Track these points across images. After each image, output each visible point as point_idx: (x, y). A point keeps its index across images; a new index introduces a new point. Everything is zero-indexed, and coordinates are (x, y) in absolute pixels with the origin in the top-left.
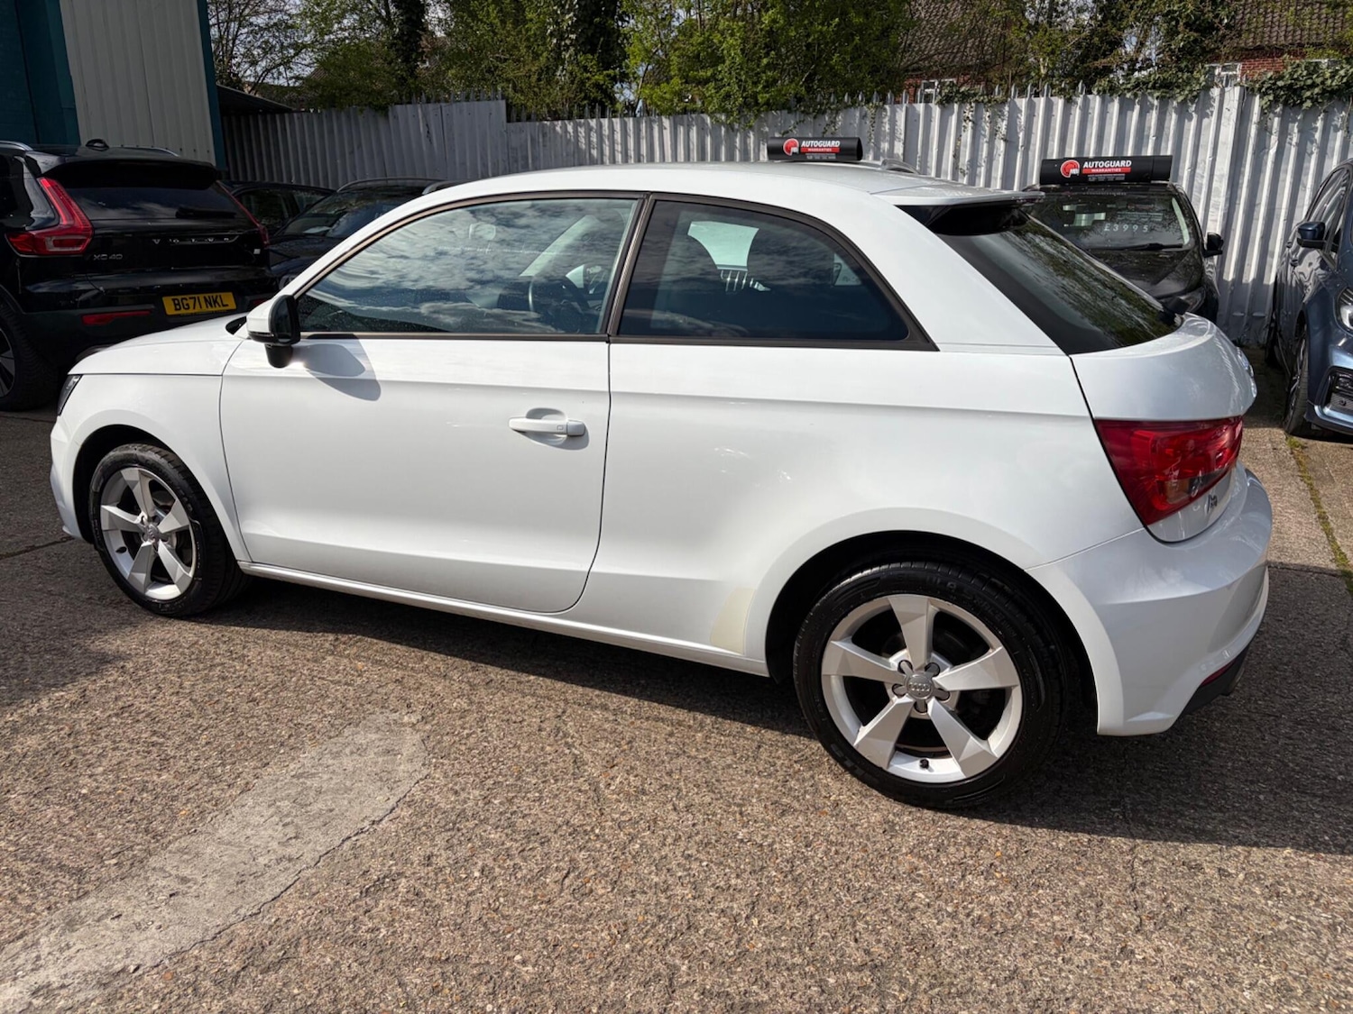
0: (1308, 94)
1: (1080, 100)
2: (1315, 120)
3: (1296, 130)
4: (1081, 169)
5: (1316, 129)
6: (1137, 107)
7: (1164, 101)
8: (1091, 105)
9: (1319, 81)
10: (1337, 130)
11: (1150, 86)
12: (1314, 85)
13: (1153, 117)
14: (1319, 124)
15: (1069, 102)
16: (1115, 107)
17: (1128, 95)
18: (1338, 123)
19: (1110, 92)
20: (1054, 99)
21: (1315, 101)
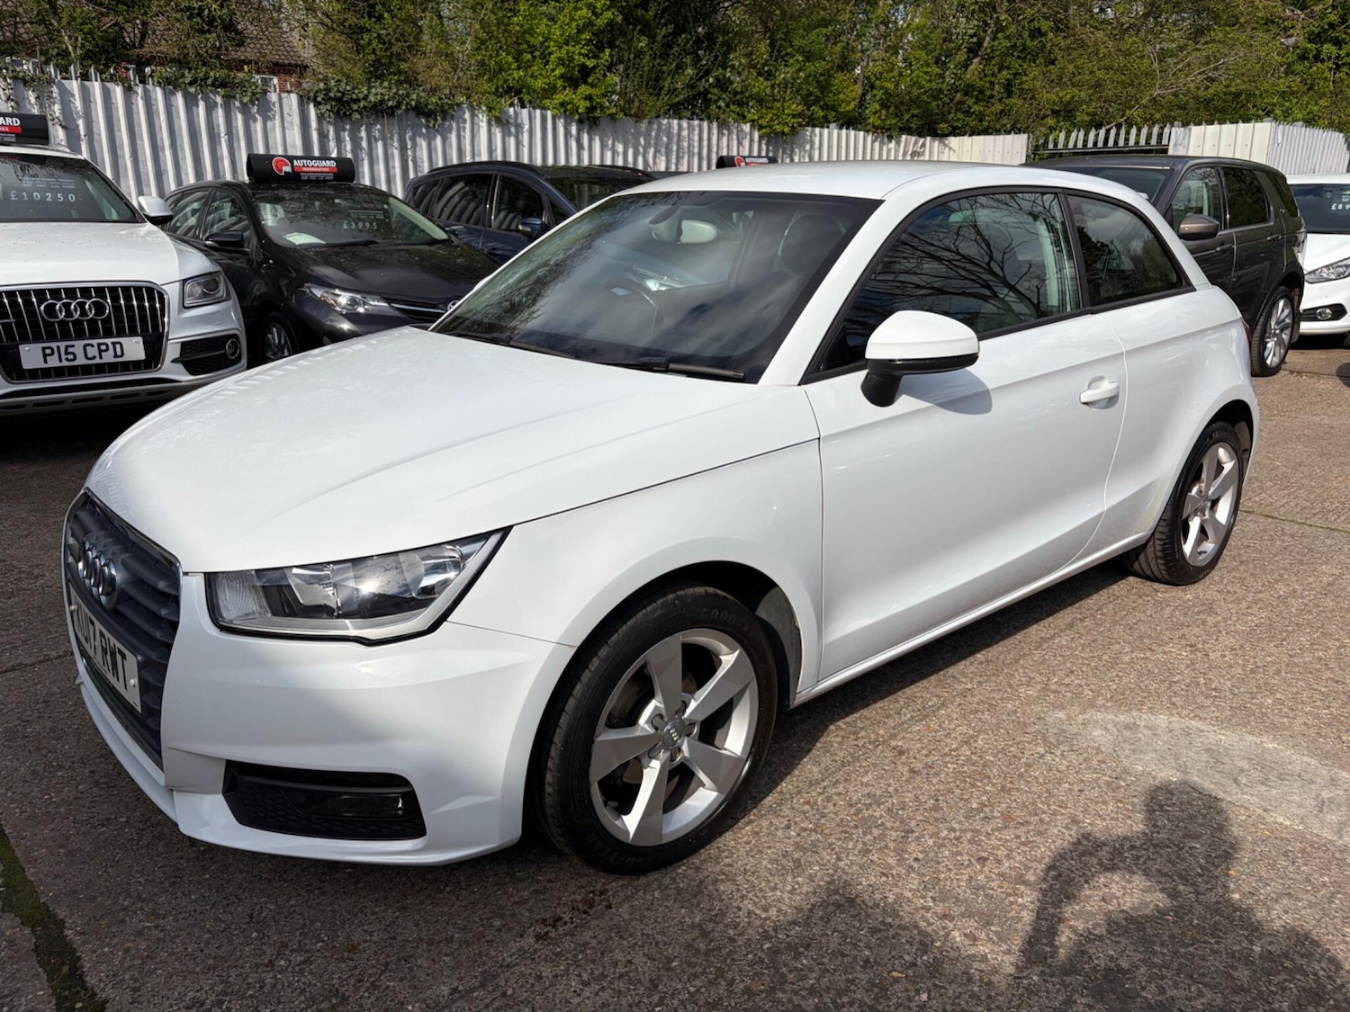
0: (355, 107)
1: (140, 90)
2: (359, 131)
3: (348, 139)
5: (361, 138)
6: (202, 104)
7: (228, 98)
8: (153, 96)
9: (361, 96)
10: (376, 140)
11: (209, 82)
12: (357, 101)
13: (220, 112)
14: (363, 134)
15: (128, 90)
16: (179, 100)
17: (192, 90)
18: (377, 134)
19: (170, 85)
20: (110, 85)
21: (361, 114)
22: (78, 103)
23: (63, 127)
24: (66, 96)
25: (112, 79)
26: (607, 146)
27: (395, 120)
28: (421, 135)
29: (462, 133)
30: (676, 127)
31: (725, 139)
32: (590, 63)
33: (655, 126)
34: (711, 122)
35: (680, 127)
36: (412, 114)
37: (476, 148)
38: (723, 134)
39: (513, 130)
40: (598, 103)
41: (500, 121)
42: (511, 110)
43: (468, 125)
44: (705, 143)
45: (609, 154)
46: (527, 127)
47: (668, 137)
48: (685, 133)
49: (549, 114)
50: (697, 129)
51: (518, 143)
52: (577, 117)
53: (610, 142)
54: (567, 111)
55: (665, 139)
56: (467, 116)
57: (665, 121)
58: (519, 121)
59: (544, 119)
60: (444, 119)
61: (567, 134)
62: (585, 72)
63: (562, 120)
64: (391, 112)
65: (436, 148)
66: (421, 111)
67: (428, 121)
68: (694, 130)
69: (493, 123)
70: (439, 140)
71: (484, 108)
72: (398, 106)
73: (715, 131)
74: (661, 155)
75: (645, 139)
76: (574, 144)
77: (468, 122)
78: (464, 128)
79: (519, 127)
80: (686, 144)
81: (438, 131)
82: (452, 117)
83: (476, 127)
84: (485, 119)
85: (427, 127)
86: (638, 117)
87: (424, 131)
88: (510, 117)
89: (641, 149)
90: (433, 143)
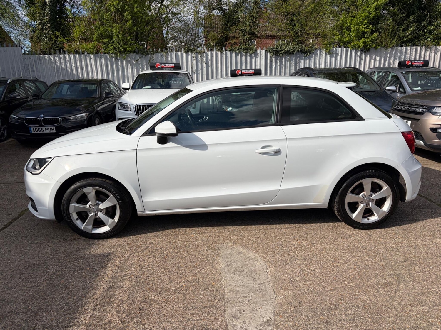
0: (281, 52)
1: (224, 53)
2: (283, 59)
3: (278, 62)
4: (242, 72)
5: (283, 61)
6: (239, 55)
7: (246, 53)
8: (228, 54)
9: (283, 49)
10: (287, 62)
11: (242, 49)
12: (282, 50)
13: (244, 57)
14: (284, 60)
15: (222, 53)
16: (234, 55)
17: (237, 52)
18: (288, 60)
19: (232, 51)
20: (217, 52)
21: (282, 54)
22: (209, 57)
23: (205, 63)
24: (207, 55)
25: (218, 50)
26: (372, 58)
27: (294, 55)
28: (302, 59)
29: (316, 58)
30: (404, 49)
31: (428, 53)
32: (366, 30)
33: (395, 50)
34: (422, 47)
35: (406, 50)
36: (300, 53)
37: (321, 62)
38: (428, 51)
39: (334, 55)
40: (368, 44)
41: (330, 53)
42: (335, 49)
43: (318, 55)
44: (418, 55)
45: (373, 61)
46: (340, 54)
47: (400, 54)
48: (409, 51)
49: (349, 49)
50: (415, 49)
51: (336, 60)
52: (359, 49)
53: (374, 57)
54: (356, 48)
55: (399, 54)
56: (318, 52)
57: (399, 48)
58: (337, 52)
59: (347, 51)
60: (310, 54)
61: (356, 55)
62: (364, 33)
63: (354, 51)
64: (292, 53)
65: (307, 63)
66: (302, 51)
67: (304, 55)
68: (413, 50)
69: (327, 54)
70: (308, 60)
71: (324, 49)
72: (294, 51)
73: (424, 50)
74: (397, 60)
75: (390, 55)
76: (358, 59)
77: (319, 54)
78: (317, 56)
79: (337, 54)
80: (408, 56)
81: (308, 57)
82: (313, 53)
83: (321, 55)
84: (324, 53)
85: (304, 57)
86: (387, 47)
87: (303, 58)
88: (334, 51)
89: (388, 59)
90: (306, 61)
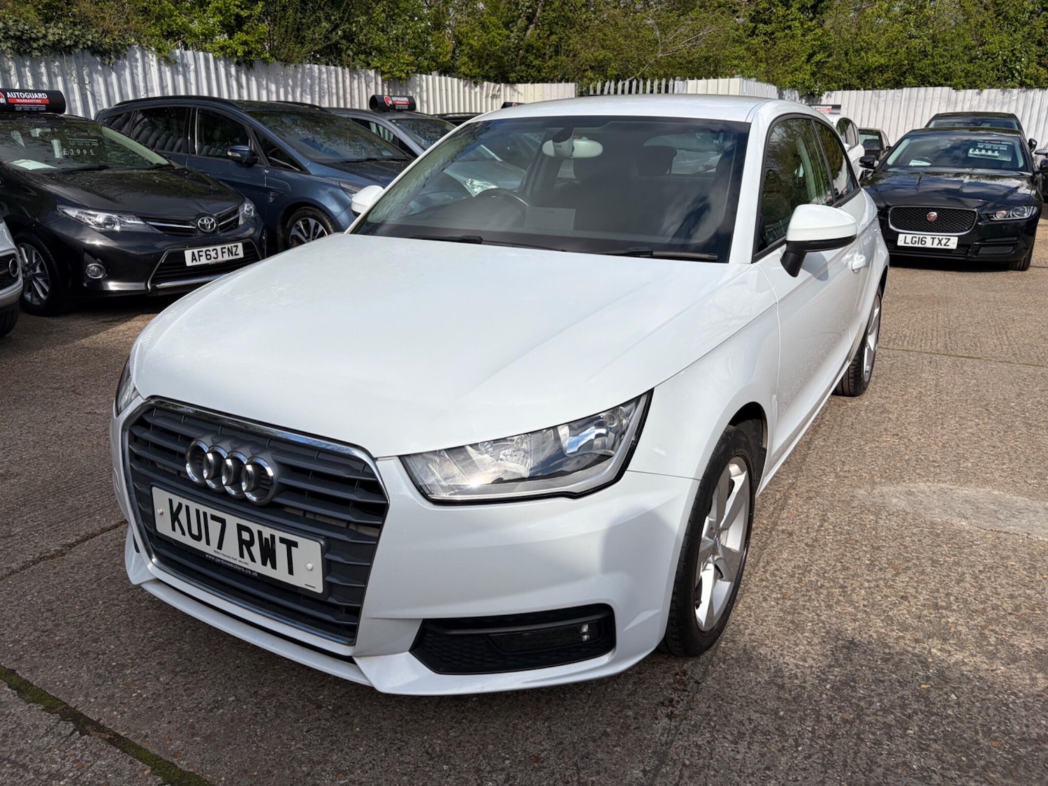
0: (35, 45)
2: (39, 67)
3: (29, 74)
5: (42, 73)
10: (56, 76)
14: (43, 70)
18: (56, 70)
21: (41, 51)
26: (262, 85)
27: (73, 58)
28: (97, 71)
29: (135, 71)
30: (317, 71)
31: (356, 82)
32: (244, 13)
33: (300, 70)
34: (344, 68)
35: (320, 71)
36: (87, 54)
37: (149, 85)
38: (354, 78)
39: (180, 69)
40: (253, 48)
41: (167, 61)
42: (178, 52)
43: (140, 64)
44: (341, 85)
45: (264, 93)
46: (192, 67)
47: (311, 79)
48: (324, 76)
49: (211, 56)
50: (334, 73)
51: (186, 81)
52: (235, 60)
53: (264, 82)
54: (226, 54)
55: (309, 81)
56: (138, 55)
57: (308, 66)
58: (185, 61)
59: (207, 60)
60: (118, 58)
61: (228, 74)
62: (240, 21)
63: (222, 62)
64: (68, 50)
65: (112, 84)
66: (97, 51)
67: (102, 59)
68: (331, 74)
69: (162, 62)
70: (114, 75)
71: (153, 49)
72: (76, 44)
73: (348, 76)
74: (307, 94)
75: (293, 81)
76: (234, 84)
77: (140, 60)
78: (137, 67)
79: (185, 66)
80: (326, 86)
81: (112, 68)
82: (125, 56)
83: (147, 66)
84: (155, 59)
85: (103, 64)
86: (286, 62)
87: (100, 68)
88: (177, 57)
89: (289, 89)
90: (109, 79)
